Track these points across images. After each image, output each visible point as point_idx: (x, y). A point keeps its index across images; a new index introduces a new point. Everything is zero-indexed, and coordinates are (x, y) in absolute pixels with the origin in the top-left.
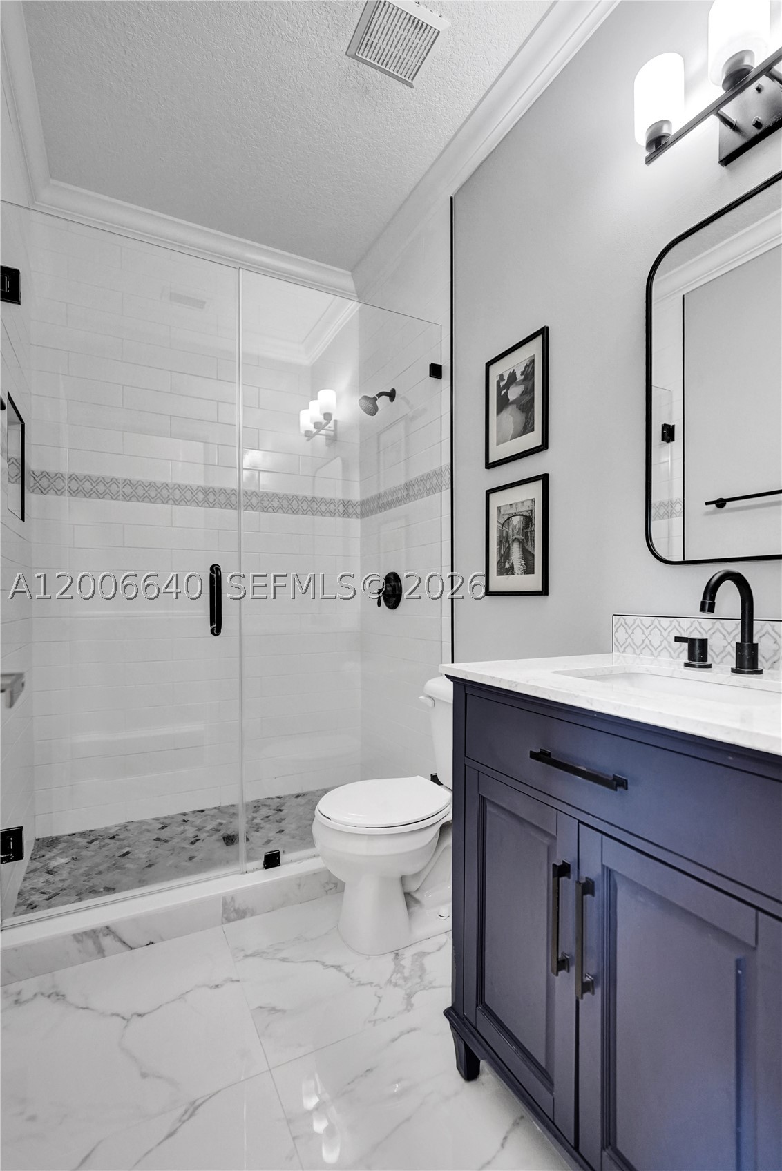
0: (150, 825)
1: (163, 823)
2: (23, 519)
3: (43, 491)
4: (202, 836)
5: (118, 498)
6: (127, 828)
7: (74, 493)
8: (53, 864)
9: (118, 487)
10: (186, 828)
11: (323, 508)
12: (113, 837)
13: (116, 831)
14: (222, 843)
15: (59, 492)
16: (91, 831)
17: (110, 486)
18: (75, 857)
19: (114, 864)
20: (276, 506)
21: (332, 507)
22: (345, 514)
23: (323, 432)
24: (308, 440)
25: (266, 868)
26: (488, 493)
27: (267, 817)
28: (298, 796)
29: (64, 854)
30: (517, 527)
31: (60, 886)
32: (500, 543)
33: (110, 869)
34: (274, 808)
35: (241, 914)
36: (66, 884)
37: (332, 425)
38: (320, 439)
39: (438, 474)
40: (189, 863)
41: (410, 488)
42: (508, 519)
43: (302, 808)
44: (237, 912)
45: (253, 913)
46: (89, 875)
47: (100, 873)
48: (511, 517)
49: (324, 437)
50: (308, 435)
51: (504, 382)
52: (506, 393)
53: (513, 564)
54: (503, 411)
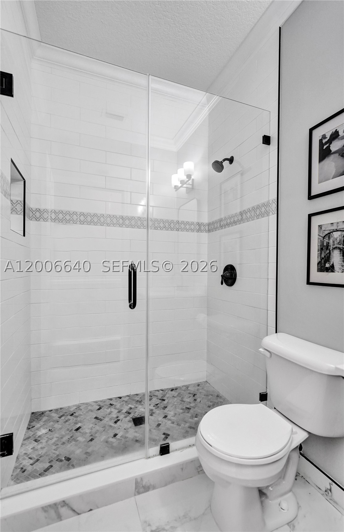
0: (92, 406)
1: (99, 405)
2: (24, 235)
3: (37, 219)
4: (121, 417)
5: (77, 223)
6: (81, 408)
7: (54, 220)
8: (39, 433)
9: (77, 216)
10: (112, 410)
11: (188, 227)
12: (72, 415)
13: (74, 410)
14: (132, 424)
15: (45, 220)
16: (61, 409)
17: (73, 216)
18: (51, 429)
20: (162, 226)
21: (192, 227)
22: (199, 230)
23: (185, 186)
24: (176, 191)
25: (161, 455)
26: (310, 216)
27: (157, 405)
28: (172, 390)
29: (45, 426)
30: (338, 239)
31: (40, 453)
32: (321, 250)
33: (69, 441)
34: (160, 397)
35: (147, 489)
36: (44, 451)
37: (190, 182)
38: (183, 190)
39: (266, 205)
40: (114, 440)
41: (244, 214)
42: (329, 233)
43: (176, 399)
44: (144, 487)
45: (154, 488)
46: (57, 445)
47: (64, 443)
48: (332, 232)
49: (185, 189)
50: (176, 188)
51: (326, 140)
52: (329, 147)
53: (333, 264)
54: (325, 160)
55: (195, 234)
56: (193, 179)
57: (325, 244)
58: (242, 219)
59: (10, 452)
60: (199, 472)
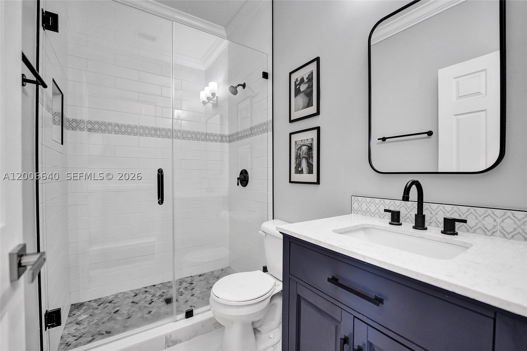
0: (129, 294)
1: (136, 293)
2: (62, 144)
3: (73, 129)
4: (155, 299)
5: (112, 133)
6: (118, 296)
7: (90, 130)
8: (81, 318)
9: (112, 127)
10: (147, 295)
11: (212, 138)
12: (110, 302)
13: (112, 299)
14: (164, 303)
15: (82, 129)
16: (100, 299)
17: (108, 127)
18: (91, 314)
19: (111, 317)
20: (189, 137)
21: (216, 138)
22: (222, 141)
23: (211, 102)
24: (204, 105)
25: (187, 318)
26: (291, 134)
27: (186, 288)
28: (200, 276)
29: (86, 313)
30: (305, 151)
31: (83, 332)
32: (296, 158)
33: (109, 320)
34: (189, 282)
35: (175, 343)
36: (86, 330)
37: (215, 98)
38: (210, 105)
39: (266, 124)
40: (149, 315)
41: (253, 130)
42: (300, 147)
43: (202, 282)
44: (172, 342)
45: (180, 341)
46: (98, 324)
47: (104, 323)
48: (302, 146)
49: (212, 104)
50: (204, 103)
51: (298, 82)
52: (299, 87)
53: (302, 168)
54: (298, 96)
55: (219, 143)
56: (217, 97)
57: (298, 155)
58: (251, 134)
59: (59, 323)
60: (216, 327)
